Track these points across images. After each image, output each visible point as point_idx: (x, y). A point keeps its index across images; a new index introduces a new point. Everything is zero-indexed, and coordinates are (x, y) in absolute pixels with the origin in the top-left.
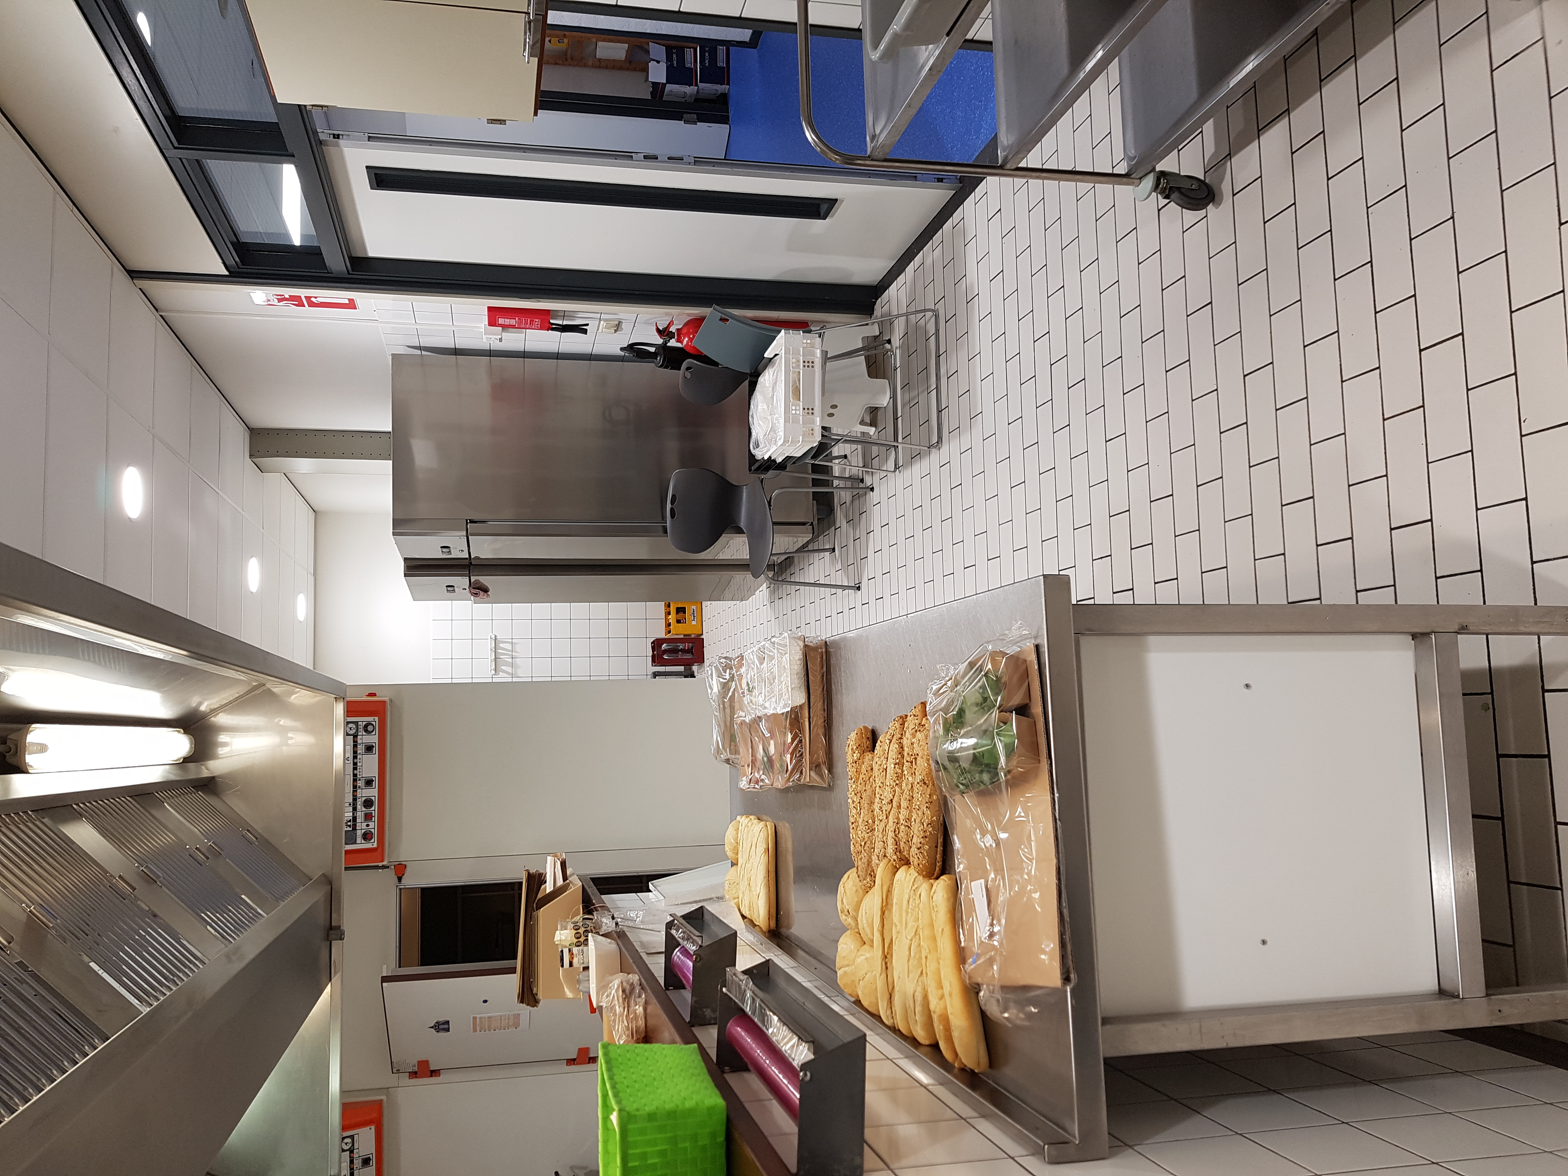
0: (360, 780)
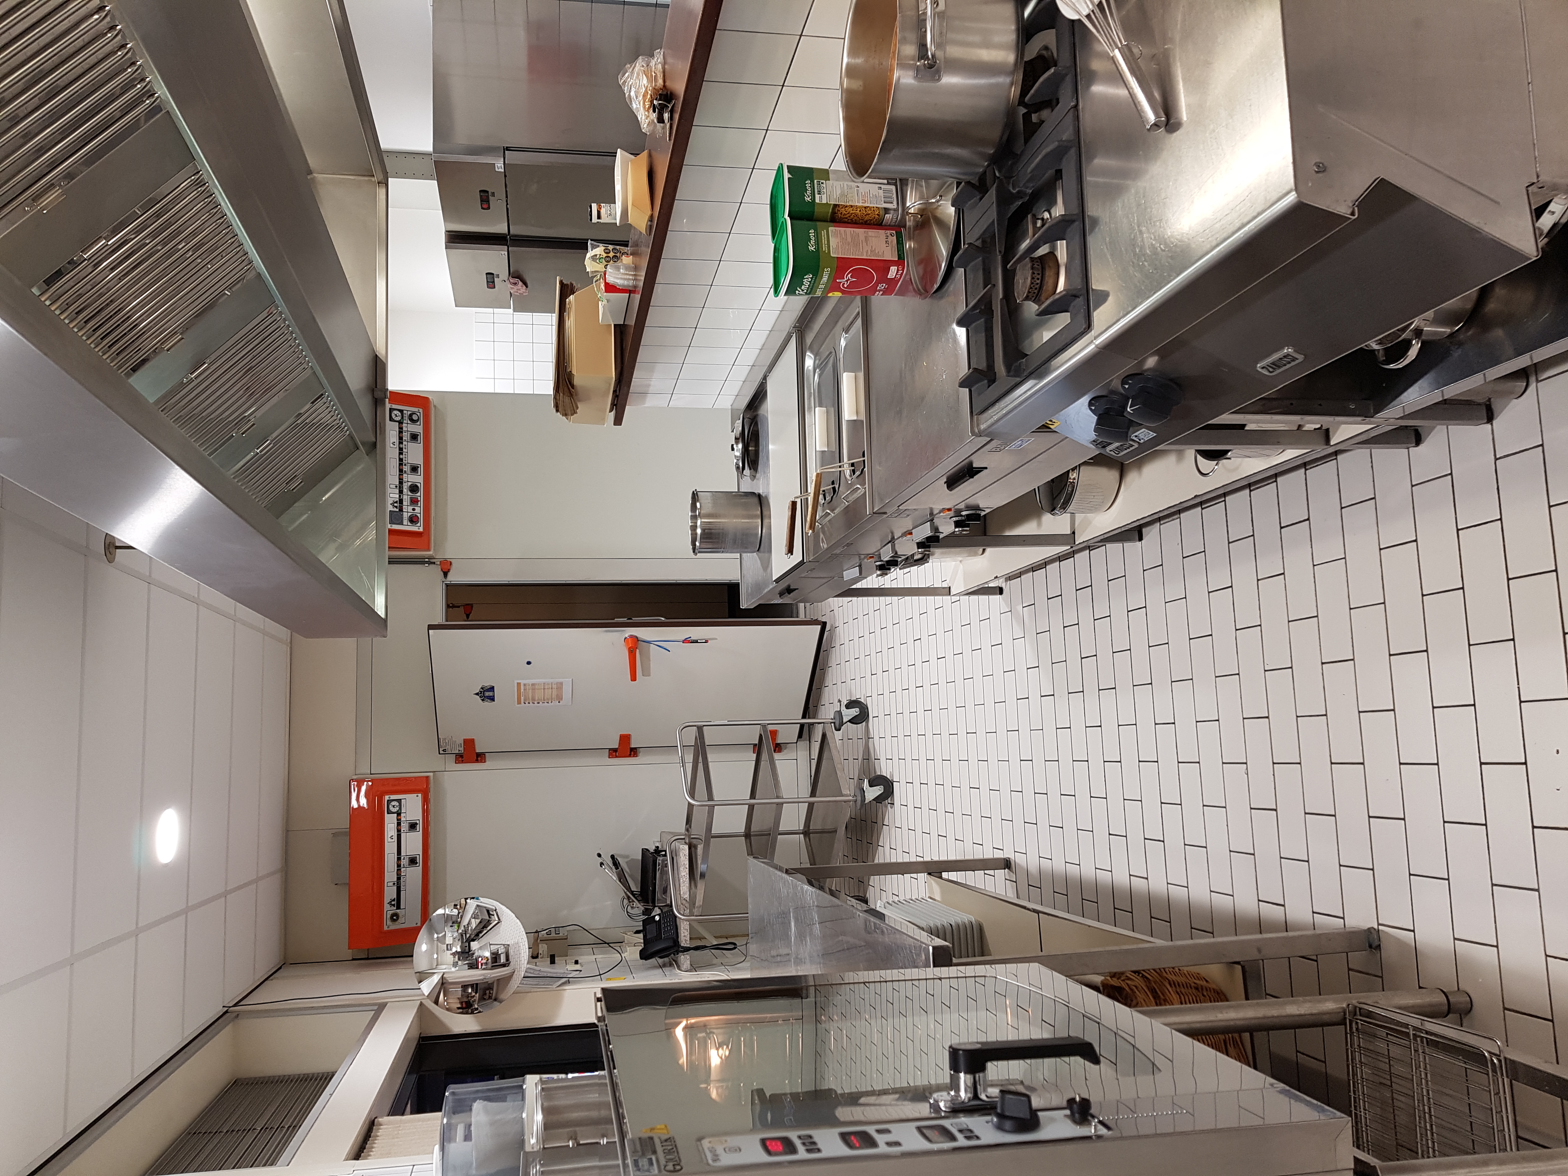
0: (405, 465)
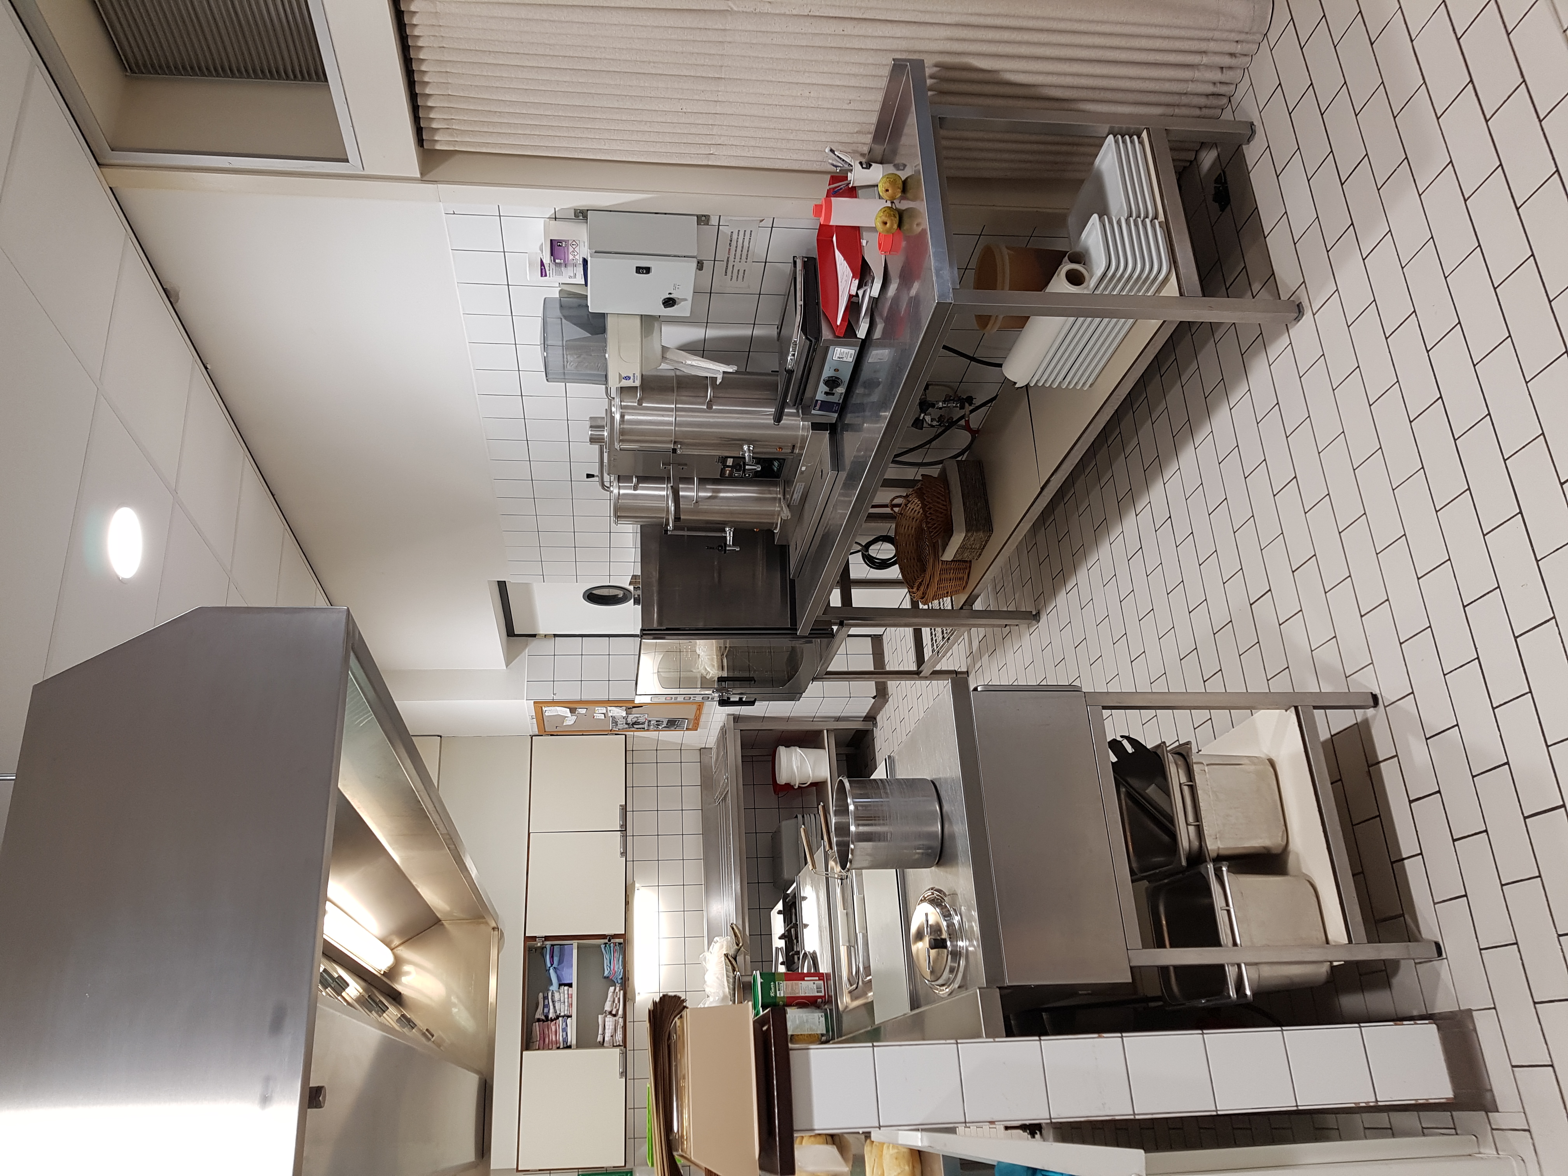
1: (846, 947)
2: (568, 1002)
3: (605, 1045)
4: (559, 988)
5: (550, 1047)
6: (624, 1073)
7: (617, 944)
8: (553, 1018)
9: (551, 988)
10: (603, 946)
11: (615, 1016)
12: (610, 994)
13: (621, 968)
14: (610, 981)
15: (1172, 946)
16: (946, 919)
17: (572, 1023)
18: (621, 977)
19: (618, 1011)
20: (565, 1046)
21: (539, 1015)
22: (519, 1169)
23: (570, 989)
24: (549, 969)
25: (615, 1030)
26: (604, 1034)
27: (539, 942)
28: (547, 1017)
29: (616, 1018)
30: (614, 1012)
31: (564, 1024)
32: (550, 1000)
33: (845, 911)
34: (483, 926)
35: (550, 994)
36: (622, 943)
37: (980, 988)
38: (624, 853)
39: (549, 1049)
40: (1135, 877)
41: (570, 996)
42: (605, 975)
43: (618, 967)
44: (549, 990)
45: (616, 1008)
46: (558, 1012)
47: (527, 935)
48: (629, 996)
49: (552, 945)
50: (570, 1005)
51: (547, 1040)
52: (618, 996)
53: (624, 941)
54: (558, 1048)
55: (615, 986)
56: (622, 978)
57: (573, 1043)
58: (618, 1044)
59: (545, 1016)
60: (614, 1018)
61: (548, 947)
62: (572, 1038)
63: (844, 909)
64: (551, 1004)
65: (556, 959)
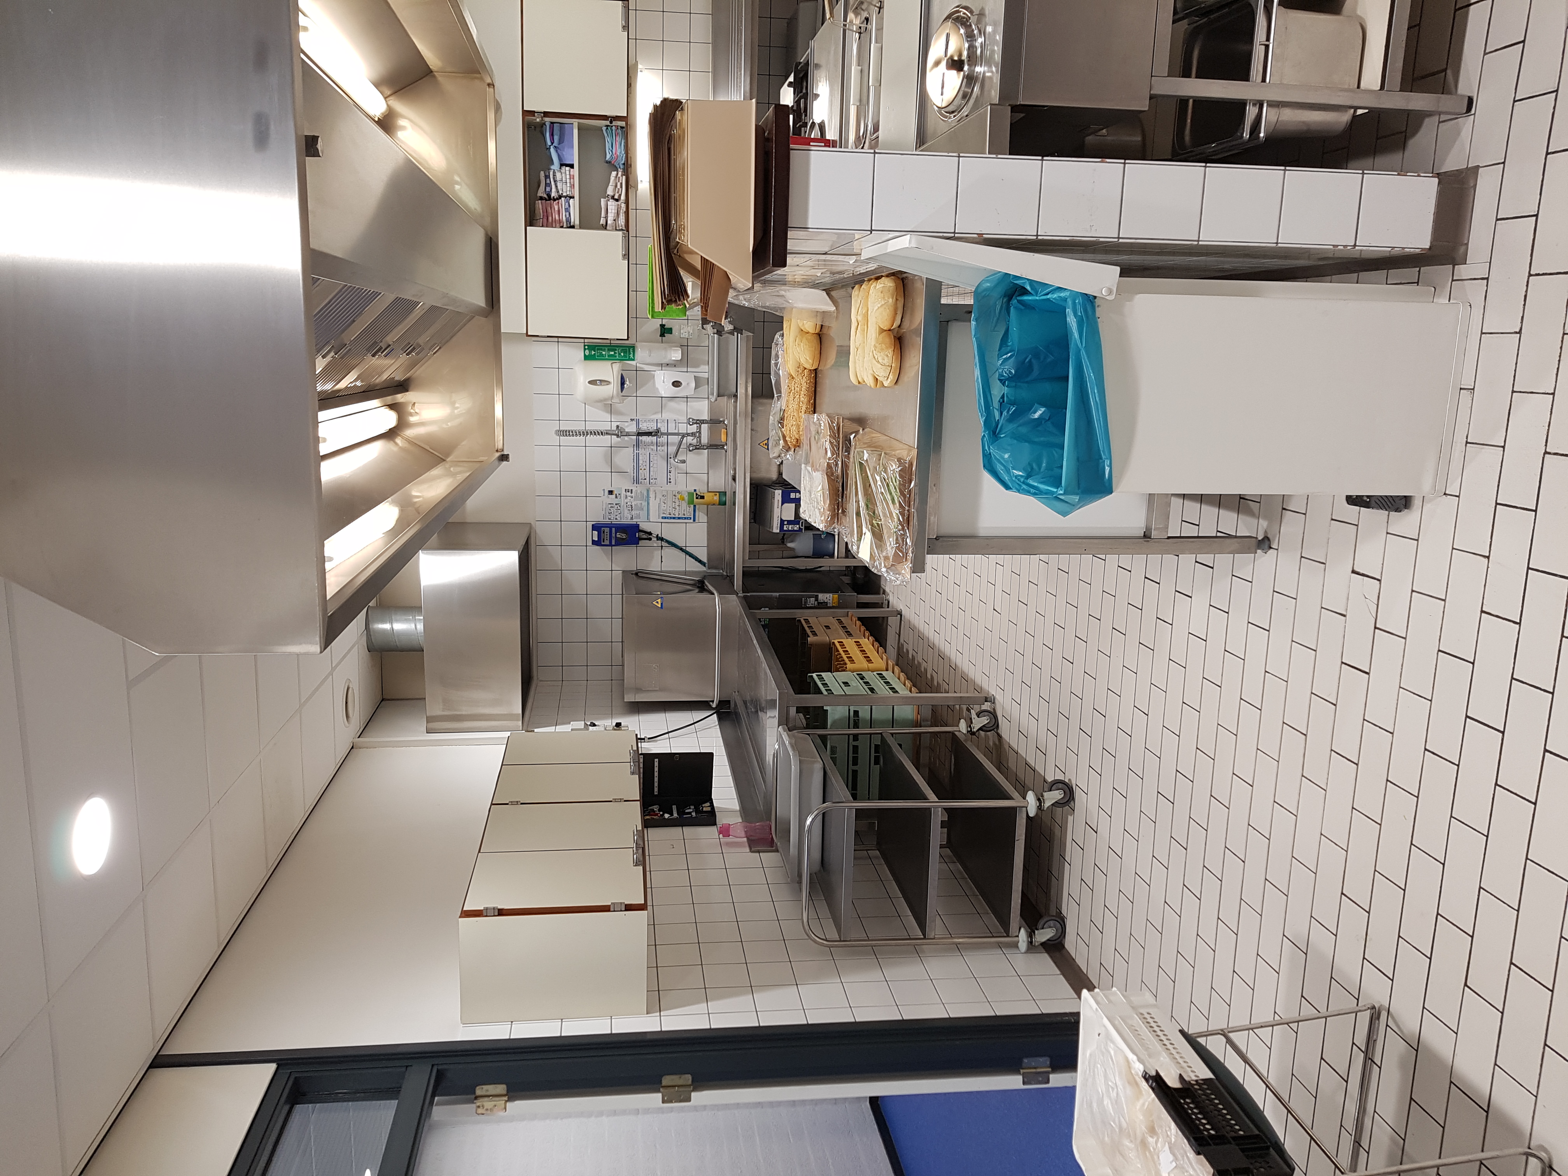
1: (856, 106)
2: (570, 183)
3: (608, 228)
4: (560, 168)
5: (554, 226)
6: (627, 256)
7: (619, 127)
8: (555, 197)
9: (552, 167)
10: (604, 129)
11: (617, 200)
12: (612, 179)
13: (623, 153)
14: (612, 166)
15: (1197, 77)
16: (969, 39)
17: (574, 204)
18: (623, 162)
19: (620, 195)
20: (569, 226)
21: (541, 193)
22: (529, 334)
23: (572, 170)
24: (550, 148)
25: (618, 214)
26: (606, 217)
27: (538, 118)
28: (549, 195)
29: (619, 203)
30: (616, 197)
31: (567, 204)
32: (552, 180)
33: (860, 68)
34: (477, 82)
35: (551, 173)
36: (623, 128)
37: (991, 105)
38: (626, 27)
39: (552, 227)
40: (1177, 17)
41: (572, 177)
42: (607, 159)
43: (620, 151)
44: (550, 169)
45: (618, 192)
46: (560, 192)
47: (525, 109)
48: (631, 183)
49: (552, 123)
50: (572, 186)
51: (550, 218)
52: (621, 182)
53: (627, 124)
54: (562, 227)
55: (617, 171)
56: (624, 164)
57: (576, 223)
58: (620, 228)
59: (547, 195)
60: (617, 203)
61: (548, 124)
62: (575, 219)
63: (859, 66)
64: (553, 183)
65: (556, 138)
